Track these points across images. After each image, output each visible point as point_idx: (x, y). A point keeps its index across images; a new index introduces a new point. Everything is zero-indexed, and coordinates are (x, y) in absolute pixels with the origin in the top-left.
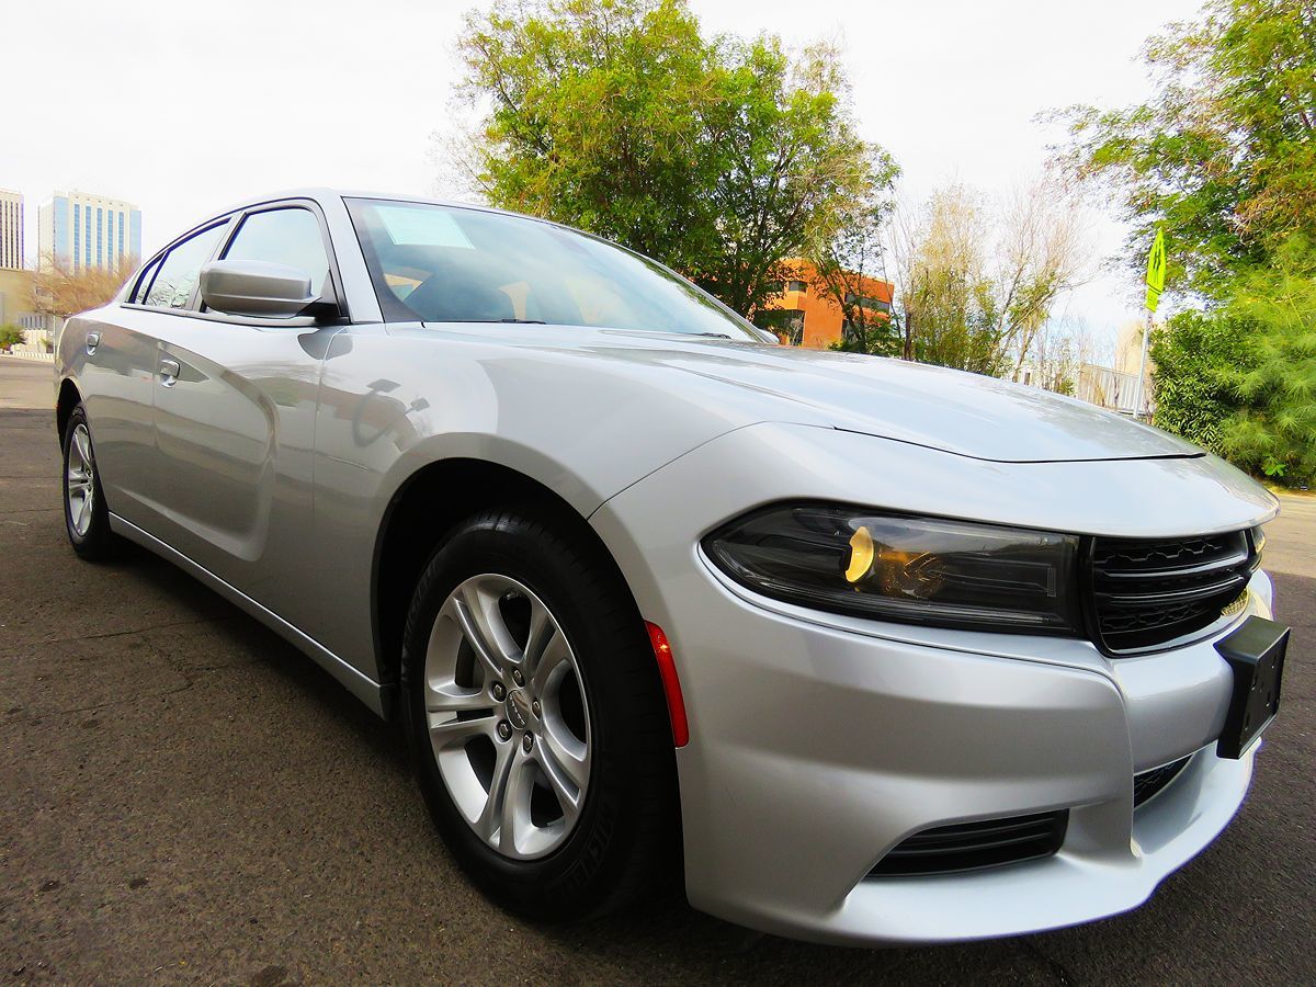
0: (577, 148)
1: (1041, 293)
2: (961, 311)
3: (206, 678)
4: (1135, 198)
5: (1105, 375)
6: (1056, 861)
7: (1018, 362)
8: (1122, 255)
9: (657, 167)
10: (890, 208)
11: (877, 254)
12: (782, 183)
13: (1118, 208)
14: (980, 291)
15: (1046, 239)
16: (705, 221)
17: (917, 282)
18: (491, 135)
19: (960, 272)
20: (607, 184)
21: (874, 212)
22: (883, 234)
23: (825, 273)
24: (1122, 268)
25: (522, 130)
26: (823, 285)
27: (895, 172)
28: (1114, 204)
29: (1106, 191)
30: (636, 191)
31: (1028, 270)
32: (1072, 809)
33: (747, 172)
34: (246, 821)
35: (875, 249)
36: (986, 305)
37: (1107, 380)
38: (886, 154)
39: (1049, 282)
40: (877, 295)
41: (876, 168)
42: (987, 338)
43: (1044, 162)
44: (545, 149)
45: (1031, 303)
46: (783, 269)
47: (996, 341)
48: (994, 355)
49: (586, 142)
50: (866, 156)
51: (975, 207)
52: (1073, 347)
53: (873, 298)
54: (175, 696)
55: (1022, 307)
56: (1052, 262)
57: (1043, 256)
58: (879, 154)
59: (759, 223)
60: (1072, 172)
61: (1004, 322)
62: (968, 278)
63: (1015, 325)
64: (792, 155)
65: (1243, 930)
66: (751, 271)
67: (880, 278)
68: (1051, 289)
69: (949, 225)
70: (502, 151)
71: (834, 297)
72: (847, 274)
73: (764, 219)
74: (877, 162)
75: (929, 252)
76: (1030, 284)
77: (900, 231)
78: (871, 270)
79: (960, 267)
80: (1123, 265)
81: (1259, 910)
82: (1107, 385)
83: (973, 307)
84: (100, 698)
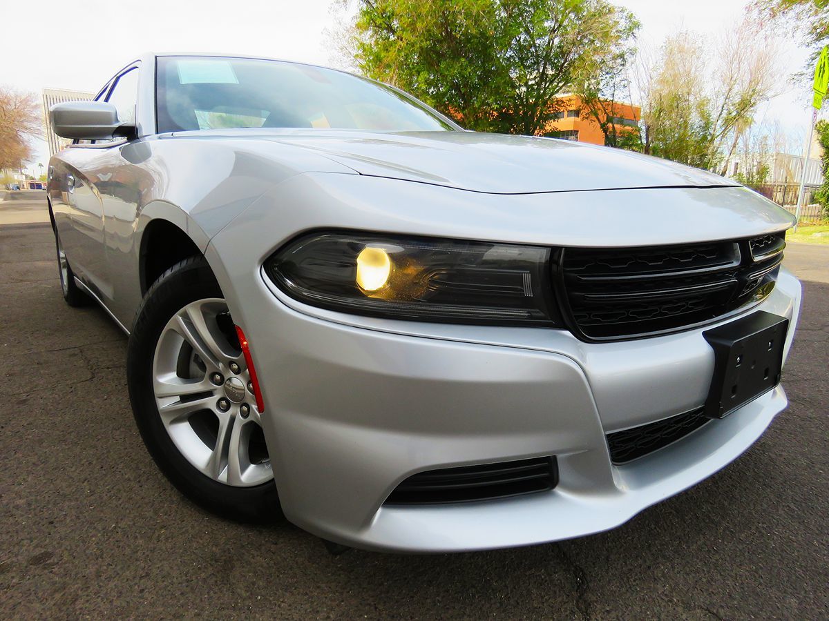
0: (414, 30)
1: (745, 105)
2: (686, 122)
3: (103, 374)
4: (815, 28)
5: (795, 161)
6: (554, 495)
7: (728, 156)
8: (805, 71)
9: (468, 38)
10: (633, 52)
11: (625, 86)
12: (557, 41)
13: (802, 36)
14: (701, 106)
15: (749, 65)
16: (502, 72)
17: (653, 104)
18: (358, 26)
19: (685, 95)
20: (437, 53)
21: (622, 56)
22: (630, 72)
23: (587, 102)
24: (805, 81)
25: (379, 21)
26: (586, 110)
27: (637, 25)
28: (799, 34)
29: (793, 23)
30: (456, 55)
31: (736, 89)
32: (559, 457)
33: (532, 37)
34: (81, 460)
35: (623, 83)
36: (705, 117)
37: (796, 165)
38: (630, 14)
39: (751, 96)
40: (625, 116)
41: (623, 24)
42: (705, 140)
43: (744, 6)
44: (394, 32)
45: (738, 112)
46: (558, 101)
47: (712, 141)
48: (709, 152)
49: (419, 25)
50: (616, 17)
51: (696, 46)
52: (770, 142)
53: (621, 117)
54: (79, 385)
55: (731, 116)
56: (754, 82)
57: (747, 78)
58: (625, 14)
59: (541, 71)
60: (767, 13)
61: (718, 127)
62: (691, 98)
63: (726, 129)
64: (562, 22)
65: (740, 547)
66: (536, 104)
67: (627, 102)
68: (752, 102)
69: (678, 61)
70: (368, 37)
71: (594, 118)
72: (604, 101)
73: (545, 68)
74: (623, 20)
75: (663, 81)
76: (737, 100)
77: (642, 69)
78: (620, 98)
79: (686, 90)
80: (805, 80)
81: (760, 532)
82: (796, 168)
83: (695, 119)
84: (36, 386)
